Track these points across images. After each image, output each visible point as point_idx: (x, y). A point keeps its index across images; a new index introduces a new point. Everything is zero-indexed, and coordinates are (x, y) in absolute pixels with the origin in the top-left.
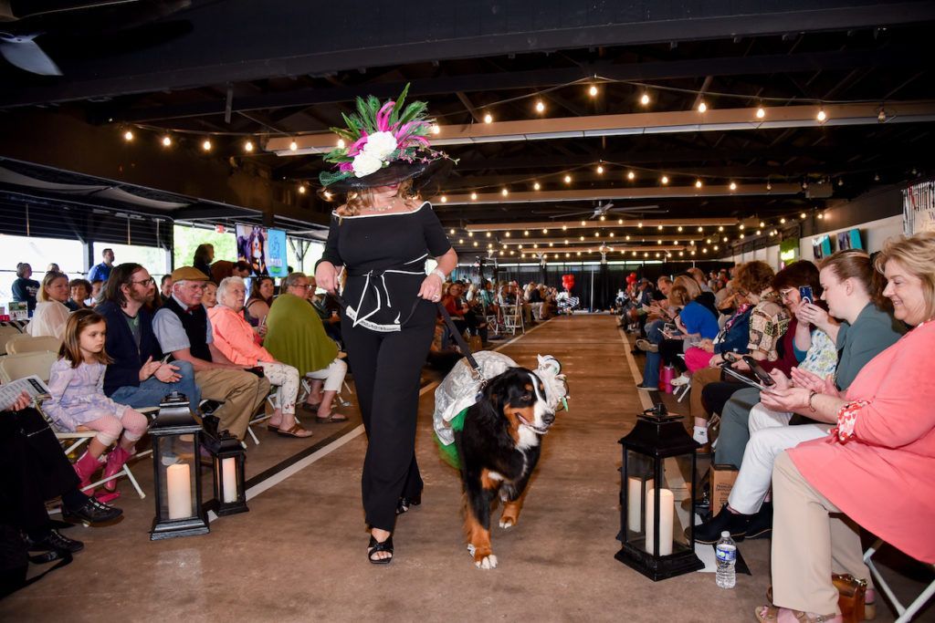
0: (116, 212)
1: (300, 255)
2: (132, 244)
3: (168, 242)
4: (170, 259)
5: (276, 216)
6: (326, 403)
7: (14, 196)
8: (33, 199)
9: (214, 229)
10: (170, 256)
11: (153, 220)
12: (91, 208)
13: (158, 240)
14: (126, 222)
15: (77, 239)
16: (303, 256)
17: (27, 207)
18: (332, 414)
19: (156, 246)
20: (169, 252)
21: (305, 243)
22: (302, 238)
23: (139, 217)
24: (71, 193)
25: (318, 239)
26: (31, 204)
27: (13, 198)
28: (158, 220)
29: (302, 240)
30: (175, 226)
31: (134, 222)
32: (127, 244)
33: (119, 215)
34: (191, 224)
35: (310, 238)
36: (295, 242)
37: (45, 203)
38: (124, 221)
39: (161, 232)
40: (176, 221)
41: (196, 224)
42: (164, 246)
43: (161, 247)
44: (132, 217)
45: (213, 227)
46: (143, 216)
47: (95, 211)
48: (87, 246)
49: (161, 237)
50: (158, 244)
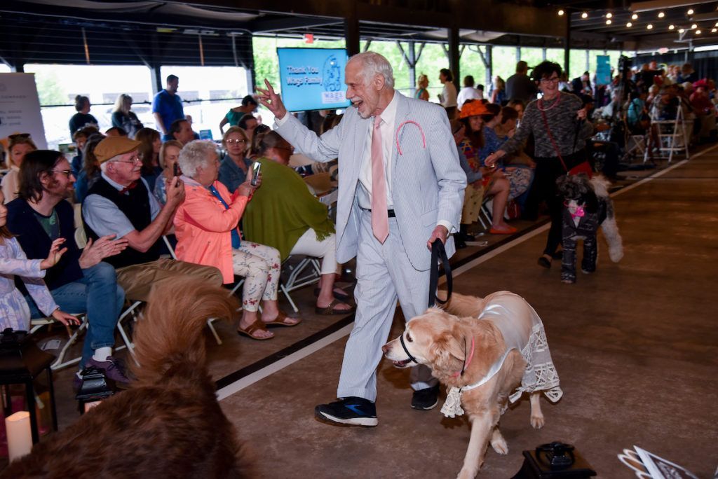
0: (183, 29)
1: (411, 61)
2: (206, 65)
3: (246, 59)
4: (250, 79)
5: (361, 21)
6: (326, 290)
7: (67, 20)
8: (89, 22)
9: (302, 38)
10: (250, 75)
11: (229, 35)
12: (155, 27)
13: (236, 59)
14: (197, 40)
15: (143, 64)
16: (415, 62)
17: (84, 31)
18: (333, 304)
19: (234, 65)
20: (250, 71)
21: (418, 45)
22: (412, 40)
23: (212, 33)
24: (129, 11)
25: (435, 40)
26: (87, 29)
27: (66, 22)
28: (233, 34)
29: (414, 42)
30: (254, 39)
31: (205, 39)
32: (199, 65)
33: (187, 32)
34: (274, 35)
35: (424, 39)
36: (406, 46)
37: (103, 26)
38: (195, 38)
39: (238, 48)
40: (255, 34)
41: (279, 35)
42: (243, 64)
43: (240, 65)
44: (204, 33)
45: (300, 36)
46: (216, 31)
47: (160, 30)
48: (154, 71)
49: (239, 55)
50: (236, 63)
